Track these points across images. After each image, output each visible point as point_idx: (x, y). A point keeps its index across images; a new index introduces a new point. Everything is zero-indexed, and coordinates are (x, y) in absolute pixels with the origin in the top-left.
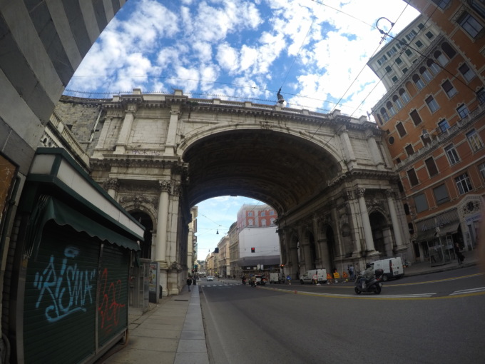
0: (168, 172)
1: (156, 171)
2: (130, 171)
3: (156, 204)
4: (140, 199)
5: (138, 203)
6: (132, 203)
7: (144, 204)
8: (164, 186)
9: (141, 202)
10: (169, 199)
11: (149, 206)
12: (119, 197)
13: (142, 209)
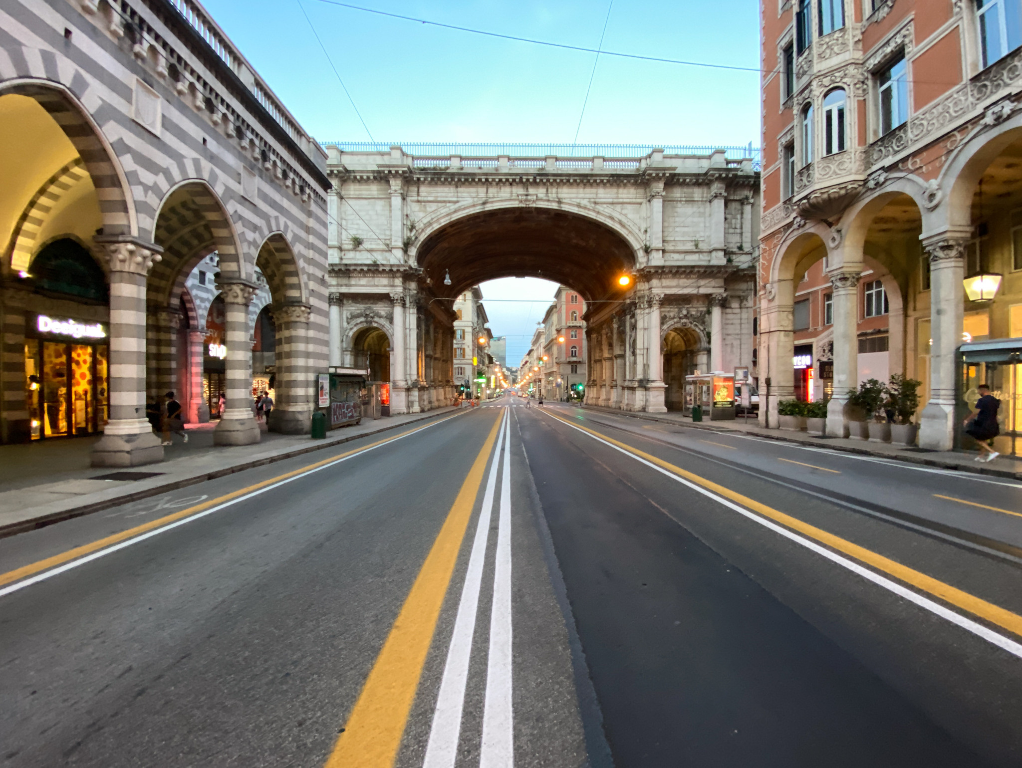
0: (398, 281)
1: (384, 281)
2: (353, 281)
3: (390, 319)
4: (371, 315)
5: (369, 319)
6: (362, 319)
7: (376, 319)
8: (397, 300)
9: (372, 317)
10: (404, 312)
11: (383, 321)
12: (345, 312)
13: (375, 325)
